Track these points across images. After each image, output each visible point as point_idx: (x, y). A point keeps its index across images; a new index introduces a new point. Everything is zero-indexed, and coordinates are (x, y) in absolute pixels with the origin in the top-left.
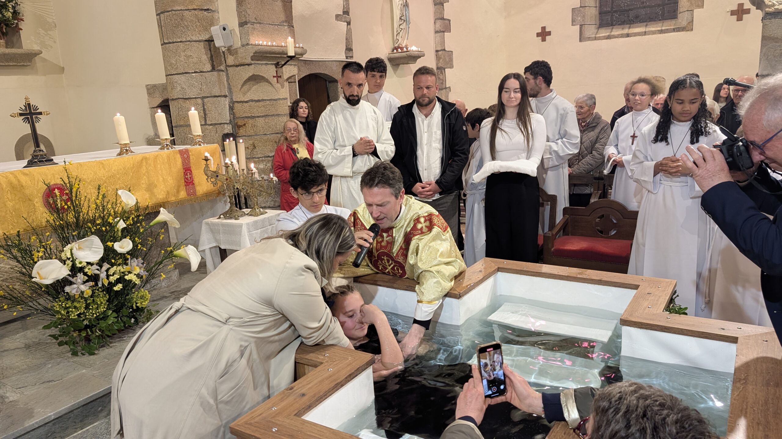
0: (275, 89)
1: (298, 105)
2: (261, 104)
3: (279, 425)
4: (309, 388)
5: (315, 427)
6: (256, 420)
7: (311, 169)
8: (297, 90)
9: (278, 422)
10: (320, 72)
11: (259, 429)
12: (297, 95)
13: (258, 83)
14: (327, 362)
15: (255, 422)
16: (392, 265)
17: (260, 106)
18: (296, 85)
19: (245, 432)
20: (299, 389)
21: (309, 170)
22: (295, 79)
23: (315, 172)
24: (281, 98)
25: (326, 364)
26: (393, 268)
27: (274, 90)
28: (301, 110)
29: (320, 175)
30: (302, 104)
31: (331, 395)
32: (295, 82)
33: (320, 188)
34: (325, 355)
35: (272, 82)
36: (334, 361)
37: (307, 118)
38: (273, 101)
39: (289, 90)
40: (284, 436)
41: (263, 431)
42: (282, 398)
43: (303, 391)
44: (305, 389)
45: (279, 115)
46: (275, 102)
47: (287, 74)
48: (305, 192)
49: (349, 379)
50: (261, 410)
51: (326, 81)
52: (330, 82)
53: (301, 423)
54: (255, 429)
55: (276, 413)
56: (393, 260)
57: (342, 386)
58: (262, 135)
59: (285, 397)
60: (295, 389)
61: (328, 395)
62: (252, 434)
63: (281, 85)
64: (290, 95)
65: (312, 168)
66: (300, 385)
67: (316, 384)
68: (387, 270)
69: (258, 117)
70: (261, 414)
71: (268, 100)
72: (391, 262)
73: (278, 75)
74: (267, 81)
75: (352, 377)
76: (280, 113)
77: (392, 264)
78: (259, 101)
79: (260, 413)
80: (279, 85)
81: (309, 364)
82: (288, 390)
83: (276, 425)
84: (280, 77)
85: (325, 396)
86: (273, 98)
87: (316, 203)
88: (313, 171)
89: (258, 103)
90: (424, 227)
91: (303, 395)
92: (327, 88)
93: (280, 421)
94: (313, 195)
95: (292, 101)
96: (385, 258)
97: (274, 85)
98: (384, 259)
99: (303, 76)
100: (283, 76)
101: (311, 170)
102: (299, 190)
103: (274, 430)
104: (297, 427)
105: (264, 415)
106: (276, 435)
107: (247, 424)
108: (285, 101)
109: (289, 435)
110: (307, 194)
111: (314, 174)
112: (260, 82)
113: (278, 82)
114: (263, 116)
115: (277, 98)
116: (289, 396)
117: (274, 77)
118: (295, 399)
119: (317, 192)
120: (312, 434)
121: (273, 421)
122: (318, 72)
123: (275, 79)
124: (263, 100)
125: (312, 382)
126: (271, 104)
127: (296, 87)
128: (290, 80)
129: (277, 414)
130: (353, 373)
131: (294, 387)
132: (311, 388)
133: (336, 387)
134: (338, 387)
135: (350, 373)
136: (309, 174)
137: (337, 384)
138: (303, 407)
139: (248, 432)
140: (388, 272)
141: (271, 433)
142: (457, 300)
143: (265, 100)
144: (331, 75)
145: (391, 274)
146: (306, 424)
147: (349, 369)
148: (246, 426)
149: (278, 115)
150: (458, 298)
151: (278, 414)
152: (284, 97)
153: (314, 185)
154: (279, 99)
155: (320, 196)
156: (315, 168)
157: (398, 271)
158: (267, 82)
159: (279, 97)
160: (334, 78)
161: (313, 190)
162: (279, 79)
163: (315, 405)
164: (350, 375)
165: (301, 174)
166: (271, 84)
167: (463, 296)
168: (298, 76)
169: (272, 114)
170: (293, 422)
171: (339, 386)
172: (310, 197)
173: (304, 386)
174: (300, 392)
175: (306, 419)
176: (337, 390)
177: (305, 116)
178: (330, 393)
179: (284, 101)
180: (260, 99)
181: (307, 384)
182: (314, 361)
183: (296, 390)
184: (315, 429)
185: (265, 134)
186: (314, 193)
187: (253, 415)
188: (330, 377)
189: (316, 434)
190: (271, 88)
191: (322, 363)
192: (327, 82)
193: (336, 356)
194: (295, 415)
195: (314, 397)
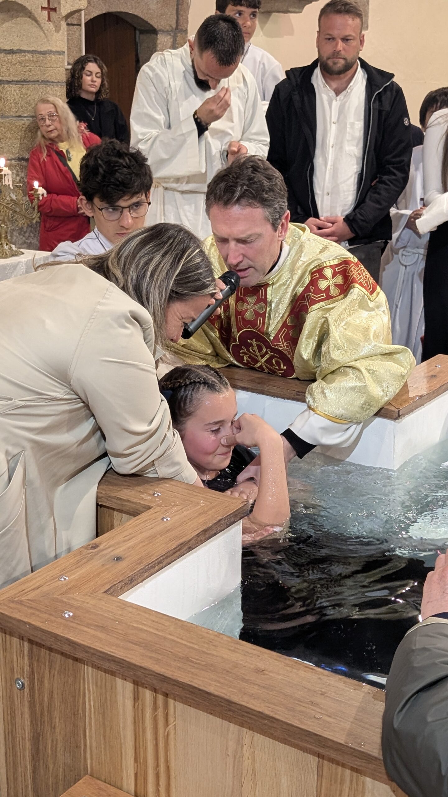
0: (44, 33)
1: (83, 68)
2: (16, 58)
3: (77, 608)
4: (128, 548)
5: (147, 615)
6: (31, 596)
7: (121, 161)
8: (81, 41)
9: (75, 603)
10: (127, 11)
11: (37, 613)
12: (81, 50)
13: (12, 17)
14: (158, 506)
15: (28, 600)
16: (267, 356)
17: (14, 61)
18: (81, 30)
19: (12, 616)
20: (109, 547)
21: (117, 162)
22: (80, 20)
23: (129, 167)
24: (54, 50)
25: (158, 509)
26: (269, 361)
27: (42, 33)
28: (89, 78)
29: (137, 175)
30: (92, 67)
31: (170, 564)
32: (80, 25)
33: (135, 200)
34: (154, 494)
35: (38, 18)
36: (173, 506)
37: (98, 93)
38: (38, 55)
39: (68, 39)
40: (89, 628)
41: (45, 616)
42: (78, 562)
43: (118, 552)
44: (121, 549)
45: (48, 81)
46: (41, 57)
47: (68, 6)
48: (107, 205)
49: (202, 538)
50: (38, 579)
51: (135, 29)
52: (142, 32)
53: (118, 606)
54: (30, 611)
55: (69, 587)
56: (268, 346)
57: (190, 549)
58: (13, 117)
59: (85, 560)
60: (101, 547)
61: (164, 563)
62: (26, 620)
63: (56, 26)
64: (69, 48)
65: (124, 160)
66: (112, 542)
67: (142, 542)
68: (258, 365)
69: (9, 82)
70: (38, 587)
71: (29, 52)
72: (264, 350)
73: (51, 6)
74: (30, 15)
75: (207, 536)
76: (49, 79)
77: (266, 353)
78: (12, 52)
79: (37, 585)
80: (51, 25)
81: (124, 508)
82: (88, 549)
83: (71, 607)
84: (55, 10)
85: (159, 563)
86: (39, 49)
87: (127, 229)
88: (124, 167)
89: (9, 57)
90: (332, 287)
91: (119, 559)
92: (136, 45)
93: (78, 601)
94: (122, 212)
95: (72, 61)
96: (254, 343)
97: (42, 25)
98: (251, 345)
99: (95, 15)
100: (60, 8)
101: (122, 164)
102: (96, 201)
103: (67, 616)
104: (112, 613)
105: (45, 589)
106: (72, 624)
107: (13, 602)
108: (61, 56)
109: (98, 626)
110: (111, 210)
111: (126, 170)
112: (17, 17)
113: (49, 19)
114: (17, 81)
115: (45, 49)
116: (92, 558)
117: (43, 8)
118: (103, 565)
119: (129, 207)
120: (141, 626)
121: (65, 600)
122: (122, 10)
123: (45, 13)
124: (20, 51)
125: (133, 537)
126: (35, 59)
127: (80, 35)
128: (70, 21)
129: (70, 589)
130: (211, 527)
131: (101, 543)
132: (133, 547)
133: (179, 550)
134: (182, 551)
135: (205, 527)
136: (116, 171)
137: (182, 545)
138: (121, 579)
139: (17, 616)
140: (261, 367)
141: (60, 620)
142: (393, 422)
143: (24, 51)
144: (146, 19)
145: (266, 370)
146: (130, 609)
147: (202, 519)
148: (12, 605)
149: (46, 82)
150: (395, 419)
151: (74, 587)
152: (59, 50)
153: (124, 193)
154: (50, 52)
155: (134, 215)
156: (128, 161)
157: (279, 366)
158: (29, 17)
159: (50, 48)
160: (151, 26)
161: (122, 203)
162: (52, 13)
163: (141, 579)
164: (205, 531)
165: (101, 170)
166: (37, 21)
167: (404, 415)
168: (85, 15)
169: (35, 78)
170: (103, 603)
171: (185, 548)
172: (116, 215)
173: (118, 543)
174: (112, 554)
175: (128, 600)
176: (181, 556)
177: (94, 90)
178: (169, 560)
179: (58, 56)
180: (15, 48)
181: (124, 541)
182: (133, 503)
183: (103, 550)
184: (147, 618)
185: (20, 116)
186: (123, 208)
187: (23, 587)
188: (168, 531)
189: (150, 627)
190: (35, 30)
191: (149, 508)
192: (137, 32)
193: (175, 497)
194: (105, 592)
195: (139, 564)
